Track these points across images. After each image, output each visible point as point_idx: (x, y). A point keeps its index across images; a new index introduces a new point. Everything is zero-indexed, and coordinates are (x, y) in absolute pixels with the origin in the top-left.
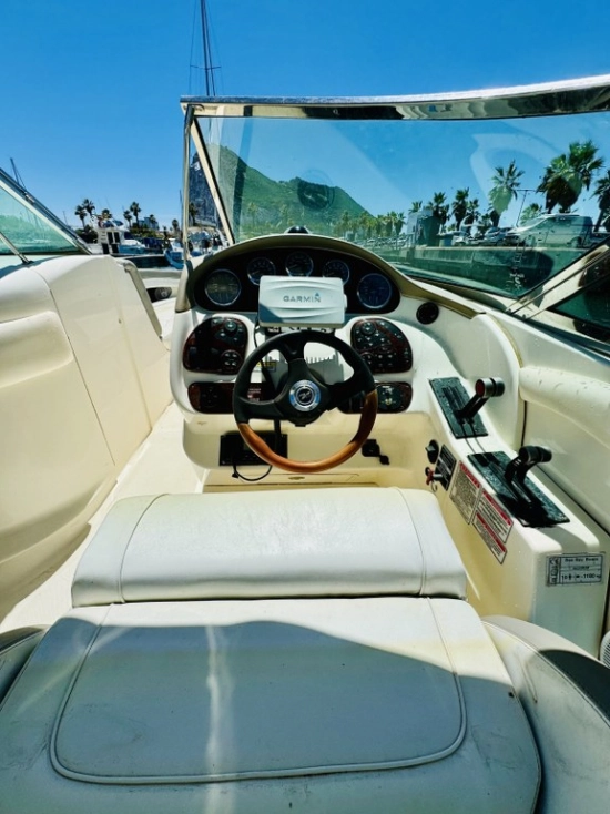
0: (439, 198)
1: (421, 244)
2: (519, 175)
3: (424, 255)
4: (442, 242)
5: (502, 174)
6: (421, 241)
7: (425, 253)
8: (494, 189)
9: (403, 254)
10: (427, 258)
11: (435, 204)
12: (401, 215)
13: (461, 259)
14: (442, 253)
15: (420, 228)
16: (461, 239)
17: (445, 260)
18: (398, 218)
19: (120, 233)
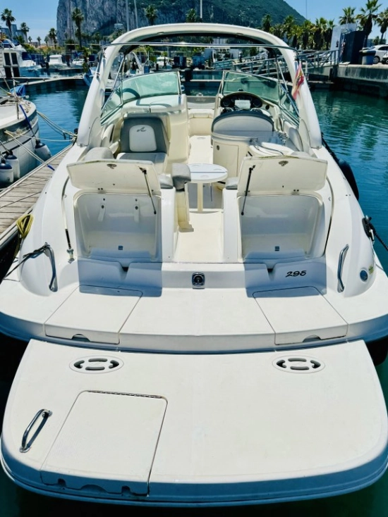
1: (344, 61)
3: (346, 74)
4: (364, 59)
6: (343, 58)
7: (347, 71)
9: (327, 72)
10: (349, 77)
11: (367, 13)
12: (331, 23)
13: (379, 78)
14: (364, 72)
15: (343, 43)
17: (365, 79)
18: (328, 26)
19: (18, 55)
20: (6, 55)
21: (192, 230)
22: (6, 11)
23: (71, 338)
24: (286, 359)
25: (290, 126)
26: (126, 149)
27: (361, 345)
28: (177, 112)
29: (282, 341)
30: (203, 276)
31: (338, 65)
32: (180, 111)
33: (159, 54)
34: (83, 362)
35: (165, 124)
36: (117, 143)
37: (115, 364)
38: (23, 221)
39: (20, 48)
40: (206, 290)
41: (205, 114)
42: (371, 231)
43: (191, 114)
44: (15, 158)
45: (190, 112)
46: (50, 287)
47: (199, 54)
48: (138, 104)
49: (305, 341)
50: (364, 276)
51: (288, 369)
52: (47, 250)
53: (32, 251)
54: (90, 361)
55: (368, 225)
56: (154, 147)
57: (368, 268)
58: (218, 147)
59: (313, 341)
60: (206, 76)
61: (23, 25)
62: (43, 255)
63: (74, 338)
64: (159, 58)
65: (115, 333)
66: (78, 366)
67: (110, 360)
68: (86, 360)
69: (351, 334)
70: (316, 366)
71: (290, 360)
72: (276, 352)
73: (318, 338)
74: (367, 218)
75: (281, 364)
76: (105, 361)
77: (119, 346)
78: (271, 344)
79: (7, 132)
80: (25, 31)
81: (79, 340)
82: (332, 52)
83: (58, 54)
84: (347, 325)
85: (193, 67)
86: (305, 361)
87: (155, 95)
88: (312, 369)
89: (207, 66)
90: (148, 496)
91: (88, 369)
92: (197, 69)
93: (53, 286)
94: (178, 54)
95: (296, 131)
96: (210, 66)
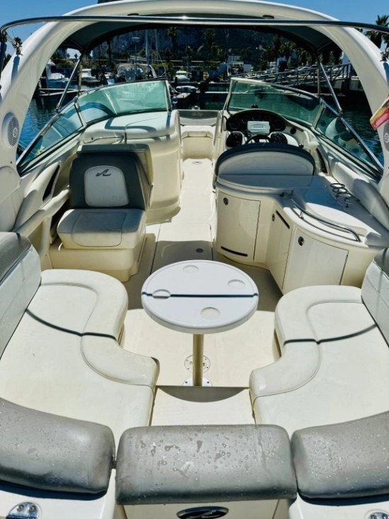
3: (359, 87)
9: (339, 85)
19: (48, 68)
28: (163, 138)
31: (350, 78)
32: (168, 136)
33: (179, 69)
41: (203, 132)
43: (184, 133)
45: (183, 129)
47: (215, 69)
48: (108, 126)
56: (124, 200)
58: (226, 201)
60: (220, 88)
64: (178, 72)
82: (344, 66)
83: (88, 68)
85: (209, 80)
89: (222, 80)
92: (212, 82)
94: (195, 68)
96: (224, 79)
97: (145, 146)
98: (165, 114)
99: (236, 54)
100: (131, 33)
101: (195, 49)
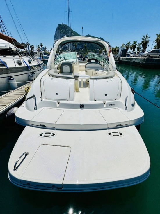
0: (129, 43)
1: (122, 56)
2: (149, 38)
3: (122, 59)
4: (127, 56)
5: (144, 37)
7: (123, 59)
8: (142, 41)
9: (117, 59)
11: (128, 45)
14: (127, 59)
15: (122, 52)
16: (133, 55)
17: (127, 61)
18: (118, 48)
19: (43, 53)
20: (40, 53)
21: (80, 92)
22: (41, 43)
23: (39, 125)
24: (111, 132)
25: (107, 66)
26: (62, 72)
27: (134, 127)
29: (109, 126)
30: (83, 105)
34: (43, 134)
35: (72, 65)
36: (59, 70)
37: (54, 134)
38: (27, 88)
39: (43, 52)
40: (84, 109)
42: (134, 92)
44: (35, 74)
45: (79, 65)
46: (34, 108)
48: (65, 61)
49: (117, 126)
50: (133, 105)
51: (112, 136)
52: (34, 97)
53: (29, 97)
54: (45, 133)
55: (133, 90)
56: (69, 71)
57: (134, 103)
58: (87, 72)
59: (119, 126)
61: (45, 47)
62: (32, 98)
63: (41, 125)
65: (54, 124)
66: (41, 135)
67: (52, 133)
68: (44, 133)
69: (131, 124)
70: (121, 134)
71: (113, 133)
72: (108, 130)
73: (121, 125)
74: (132, 88)
75: (109, 134)
76: (50, 133)
77: (55, 128)
78: (106, 127)
79: (33, 67)
80: (45, 48)
81: (42, 126)
84: (130, 121)
86: (117, 133)
87: (70, 59)
88: (120, 136)
90: (63, 189)
91: (44, 136)
93: (35, 108)
94: (81, 55)
95: (109, 67)
97: (73, 63)
98: (76, 60)
99: (92, 51)
100: (65, 45)
101: (81, 50)
